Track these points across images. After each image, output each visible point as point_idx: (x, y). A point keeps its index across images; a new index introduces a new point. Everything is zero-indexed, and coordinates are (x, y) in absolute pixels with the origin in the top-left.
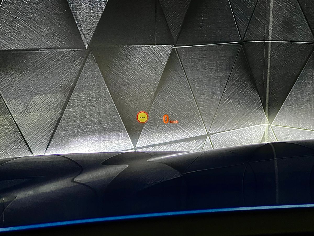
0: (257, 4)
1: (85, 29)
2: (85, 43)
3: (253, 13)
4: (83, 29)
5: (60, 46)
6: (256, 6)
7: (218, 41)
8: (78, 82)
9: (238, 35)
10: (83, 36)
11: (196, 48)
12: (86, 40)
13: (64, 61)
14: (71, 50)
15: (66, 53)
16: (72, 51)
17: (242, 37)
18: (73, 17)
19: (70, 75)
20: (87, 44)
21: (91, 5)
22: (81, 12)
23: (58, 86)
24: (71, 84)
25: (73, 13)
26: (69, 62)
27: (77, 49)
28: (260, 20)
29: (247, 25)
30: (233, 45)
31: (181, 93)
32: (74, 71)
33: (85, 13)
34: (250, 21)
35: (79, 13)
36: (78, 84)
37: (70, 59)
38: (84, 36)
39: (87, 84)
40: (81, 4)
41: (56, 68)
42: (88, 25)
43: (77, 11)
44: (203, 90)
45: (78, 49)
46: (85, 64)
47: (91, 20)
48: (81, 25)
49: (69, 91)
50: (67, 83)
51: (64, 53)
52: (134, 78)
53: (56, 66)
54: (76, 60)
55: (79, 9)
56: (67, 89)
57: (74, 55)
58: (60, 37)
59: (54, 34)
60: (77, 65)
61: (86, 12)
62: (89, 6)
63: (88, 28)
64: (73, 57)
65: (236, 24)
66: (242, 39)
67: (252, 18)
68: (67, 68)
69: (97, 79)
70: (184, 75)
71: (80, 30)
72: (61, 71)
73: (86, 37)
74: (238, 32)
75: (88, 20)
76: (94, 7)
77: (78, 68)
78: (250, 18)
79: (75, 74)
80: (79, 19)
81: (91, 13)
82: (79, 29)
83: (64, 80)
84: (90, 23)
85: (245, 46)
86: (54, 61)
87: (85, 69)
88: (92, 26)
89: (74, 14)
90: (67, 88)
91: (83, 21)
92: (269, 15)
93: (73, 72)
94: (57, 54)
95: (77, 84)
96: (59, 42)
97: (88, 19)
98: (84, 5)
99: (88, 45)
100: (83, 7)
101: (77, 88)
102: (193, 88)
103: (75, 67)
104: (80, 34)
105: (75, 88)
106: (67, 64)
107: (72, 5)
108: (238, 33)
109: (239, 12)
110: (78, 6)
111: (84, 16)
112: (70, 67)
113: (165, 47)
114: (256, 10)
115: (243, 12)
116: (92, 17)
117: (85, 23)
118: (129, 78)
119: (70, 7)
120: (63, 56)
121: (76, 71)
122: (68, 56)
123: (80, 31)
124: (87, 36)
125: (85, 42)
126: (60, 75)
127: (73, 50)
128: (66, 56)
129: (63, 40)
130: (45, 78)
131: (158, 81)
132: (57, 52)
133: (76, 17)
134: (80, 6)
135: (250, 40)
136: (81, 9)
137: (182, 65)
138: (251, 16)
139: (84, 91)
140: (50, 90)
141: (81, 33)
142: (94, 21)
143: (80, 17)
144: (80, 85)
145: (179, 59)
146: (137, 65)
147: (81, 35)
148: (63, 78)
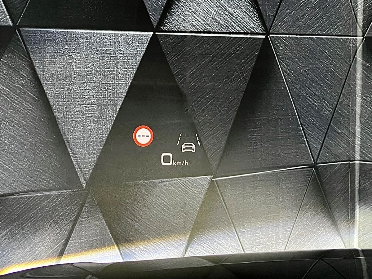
0: (337, 109)
1: (82, 160)
2: (82, 181)
3: (330, 122)
4: (79, 160)
5: (46, 188)
6: (334, 111)
7: (279, 165)
8: (73, 237)
9: (309, 155)
10: (79, 171)
11: (247, 178)
12: (83, 176)
13: (51, 208)
14: (61, 191)
15: (55, 197)
16: (64, 193)
17: (316, 157)
18: (66, 146)
19: (60, 227)
20: (85, 182)
21: (91, 125)
22: (76, 137)
23: (43, 244)
24: (61, 241)
25: (65, 139)
26: (59, 209)
27: (70, 190)
28: (342, 132)
29: (323, 140)
30: (301, 171)
31: (224, 245)
32: (66, 221)
33: (82, 138)
34: (326, 134)
35: (74, 139)
36: (72, 240)
37: (61, 204)
38: (81, 171)
39: (85, 240)
40: (77, 125)
41: (40, 219)
42: (87, 155)
43: (71, 136)
44: (257, 239)
45: (72, 190)
46: (82, 211)
47: (91, 147)
48: (77, 156)
49: (59, 250)
50: (56, 239)
51: (52, 196)
52: (153, 227)
53: (40, 217)
54: (70, 205)
55: (73, 133)
56: (56, 249)
57: (66, 198)
58: (47, 174)
59: (38, 171)
60: (70, 213)
61: (84, 137)
62: (88, 127)
63: (86, 159)
64: (65, 201)
65: (305, 139)
66: (315, 161)
67: (329, 129)
68: (56, 217)
69: (99, 231)
70: (228, 218)
71: (75, 162)
72: (48, 223)
73: (84, 173)
74: (308, 150)
75: (86, 148)
76: (95, 129)
77: (71, 216)
78: (326, 130)
79: (68, 226)
80: (73, 147)
81: (90, 137)
82: (73, 161)
83: (52, 236)
84: (89, 152)
85: (320, 170)
86: (38, 208)
87: (83, 218)
88: (92, 156)
89: (66, 141)
90: (56, 246)
91: (80, 149)
92: (355, 124)
93: (65, 224)
94: (41, 199)
95: (70, 241)
96: (45, 182)
97: (86, 146)
98: (82, 126)
99: (86, 184)
100: (80, 129)
101: (71, 245)
102: (241, 238)
103: (68, 215)
104: (75, 169)
105: (68, 245)
106: (56, 212)
107: (63, 129)
108: (308, 152)
109: (310, 122)
110: (73, 129)
111: (80, 142)
112: (60, 216)
113: (199, 180)
114: (335, 117)
115: (315, 122)
116: (92, 142)
117: (82, 152)
118: (146, 228)
119: (61, 130)
120: (50, 201)
121: (69, 221)
122: (58, 200)
123: (75, 164)
124: (85, 170)
125: (81, 179)
126: (46, 229)
127: (65, 191)
128: (55, 201)
129: (50, 178)
130: (24, 235)
131: (190, 230)
132: (41, 196)
133: (69, 145)
134: (76, 129)
135: (327, 161)
136: (76, 133)
137: (226, 205)
138: (328, 126)
139: (81, 250)
140: (31, 251)
141: (76, 166)
142: (95, 148)
143: (75, 144)
144: (75, 241)
145: (221, 197)
146: (158, 208)
147: (77, 170)
148: (50, 233)
